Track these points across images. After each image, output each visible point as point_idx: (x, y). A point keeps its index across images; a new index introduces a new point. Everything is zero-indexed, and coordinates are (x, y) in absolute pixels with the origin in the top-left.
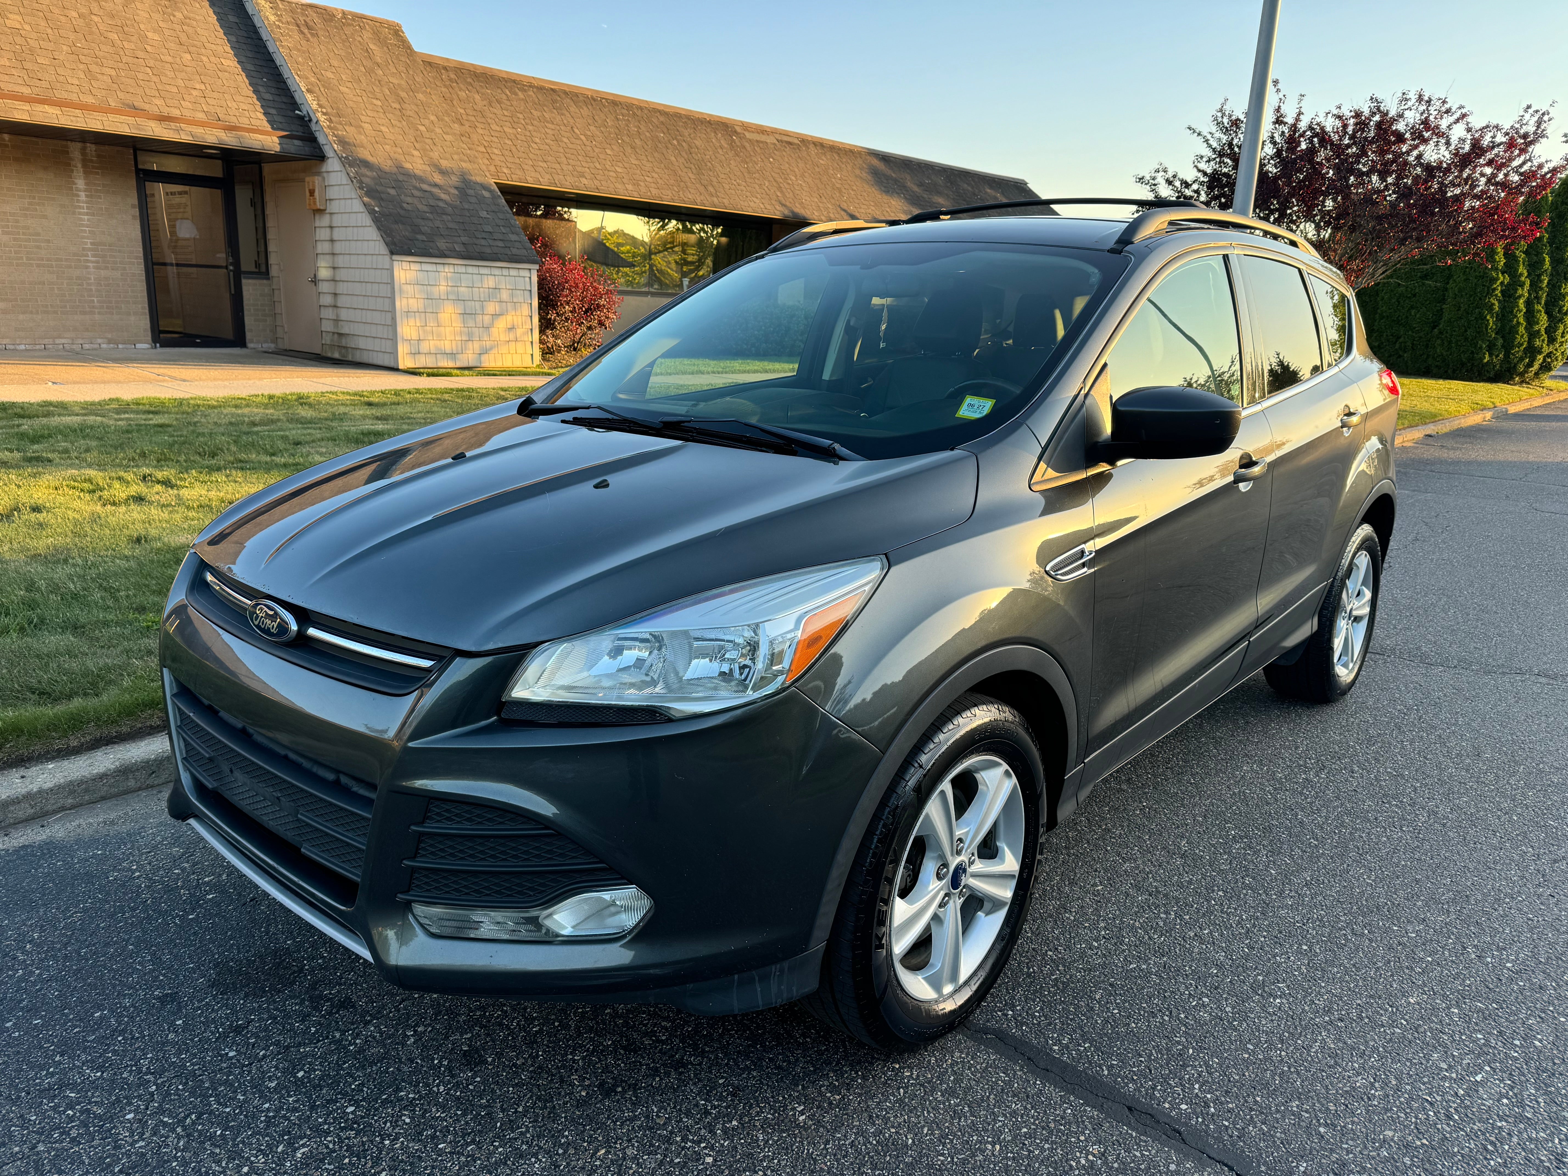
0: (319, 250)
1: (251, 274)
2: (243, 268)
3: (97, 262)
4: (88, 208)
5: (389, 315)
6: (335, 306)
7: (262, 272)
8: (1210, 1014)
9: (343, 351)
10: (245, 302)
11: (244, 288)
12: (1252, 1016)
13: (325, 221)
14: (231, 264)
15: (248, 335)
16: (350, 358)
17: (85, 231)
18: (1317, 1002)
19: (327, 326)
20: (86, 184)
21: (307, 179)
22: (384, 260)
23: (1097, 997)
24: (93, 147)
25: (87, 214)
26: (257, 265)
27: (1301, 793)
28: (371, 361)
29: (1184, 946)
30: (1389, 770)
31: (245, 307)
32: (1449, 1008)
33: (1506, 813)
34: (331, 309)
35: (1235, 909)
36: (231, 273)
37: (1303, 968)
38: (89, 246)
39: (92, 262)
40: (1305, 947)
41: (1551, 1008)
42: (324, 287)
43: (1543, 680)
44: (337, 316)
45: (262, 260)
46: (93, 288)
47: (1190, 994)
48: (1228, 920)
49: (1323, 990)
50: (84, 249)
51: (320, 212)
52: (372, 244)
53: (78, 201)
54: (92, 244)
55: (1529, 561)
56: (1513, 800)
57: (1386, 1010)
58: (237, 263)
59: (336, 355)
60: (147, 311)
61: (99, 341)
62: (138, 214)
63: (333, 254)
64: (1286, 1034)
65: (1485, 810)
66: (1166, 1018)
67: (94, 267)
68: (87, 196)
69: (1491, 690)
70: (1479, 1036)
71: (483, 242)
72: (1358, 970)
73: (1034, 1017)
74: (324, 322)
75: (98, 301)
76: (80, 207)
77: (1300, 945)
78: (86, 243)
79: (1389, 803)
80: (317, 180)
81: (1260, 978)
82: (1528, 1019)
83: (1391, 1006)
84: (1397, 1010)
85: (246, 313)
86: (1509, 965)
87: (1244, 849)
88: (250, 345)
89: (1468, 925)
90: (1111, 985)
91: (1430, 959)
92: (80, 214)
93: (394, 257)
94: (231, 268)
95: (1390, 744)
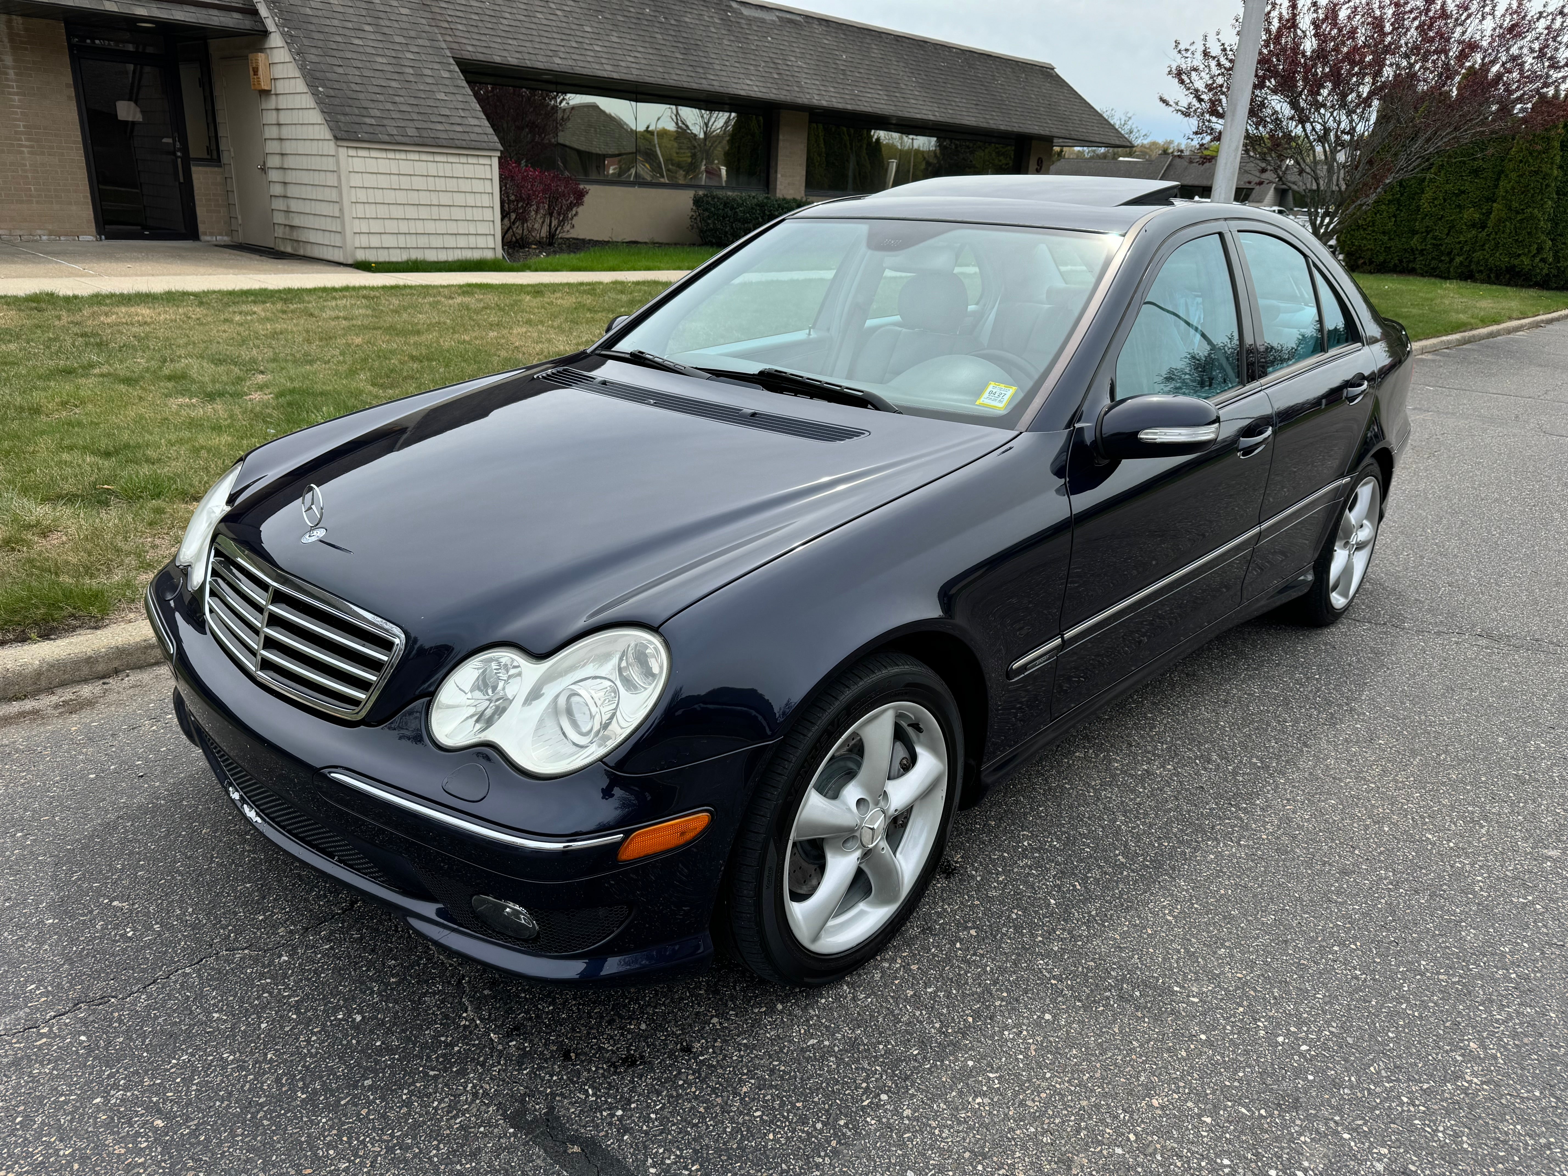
0: (267, 136)
1: (201, 161)
2: (192, 155)
3: (32, 147)
4: (18, 87)
5: (337, 206)
6: (285, 197)
7: (214, 158)
8: (880, 1121)
9: (295, 244)
10: (196, 192)
11: (194, 176)
12: (934, 1124)
13: (272, 103)
14: (179, 150)
15: (201, 228)
16: (301, 252)
17: (16, 113)
18: (1029, 1103)
19: (279, 218)
20: (15, 61)
21: (251, 56)
22: (330, 147)
23: (745, 1089)
24: (20, 20)
25: (17, 94)
26: (209, 151)
27: (1133, 791)
28: (321, 256)
29: (892, 1012)
30: (1254, 760)
31: (196, 198)
32: (1200, 1116)
33: (1378, 822)
34: (281, 199)
35: (982, 956)
36: (179, 160)
37: (1033, 1047)
38: (22, 129)
39: (26, 147)
40: (1048, 1017)
41: (1337, 1118)
42: (274, 175)
43: (1483, 642)
44: (288, 207)
45: (214, 147)
46: (30, 175)
47: (868, 1087)
48: (966, 972)
49: (1044, 1084)
50: (16, 133)
51: (266, 93)
52: (317, 127)
53: (7, 80)
54: (24, 126)
55: (1515, 493)
56: (1392, 804)
57: (1116, 1117)
58: (185, 149)
59: (289, 250)
60: (90, 201)
61: (39, 232)
62: (73, 94)
63: (281, 139)
64: (967, 1155)
65: (1352, 817)
66: (819, 1126)
67: (29, 153)
68: (16, 74)
69: (1415, 655)
70: (1226, 1162)
71: (439, 127)
72: (1103, 1052)
73: (647, 1120)
74: (275, 213)
75: (36, 189)
76: (9, 87)
77: (1043, 1013)
78: (19, 126)
79: (1237, 806)
80: (261, 56)
81: (970, 1063)
82: (1301, 1134)
83: (1124, 1110)
84: (1131, 1117)
85: (197, 203)
86: (1304, 1048)
87: (1030, 868)
88: (203, 238)
89: (1273, 986)
90: (772, 1071)
91: (1203, 1037)
92: (10, 93)
93: (340, 143)
94: (179, 154)
95: (1268, 724)
